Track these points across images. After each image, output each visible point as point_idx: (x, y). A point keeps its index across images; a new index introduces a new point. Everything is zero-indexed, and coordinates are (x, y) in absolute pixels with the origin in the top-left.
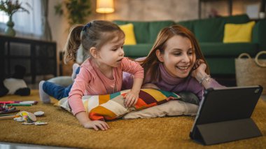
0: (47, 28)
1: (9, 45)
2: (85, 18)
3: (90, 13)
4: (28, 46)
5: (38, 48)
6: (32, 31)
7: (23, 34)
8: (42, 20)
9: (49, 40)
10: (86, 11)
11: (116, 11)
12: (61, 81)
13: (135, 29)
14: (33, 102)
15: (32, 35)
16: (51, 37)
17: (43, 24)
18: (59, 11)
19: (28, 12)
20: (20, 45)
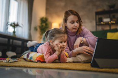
1: (13, 41)
18: (36, 29)
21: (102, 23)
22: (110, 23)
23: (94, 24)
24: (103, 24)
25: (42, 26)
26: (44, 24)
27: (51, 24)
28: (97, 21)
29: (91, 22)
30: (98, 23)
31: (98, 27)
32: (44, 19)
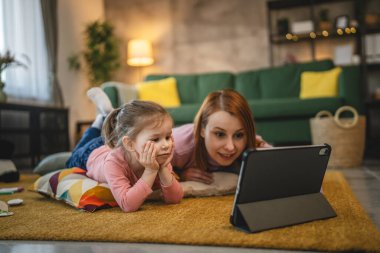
0: (56, 90)
2: (111, 73)
3: (118, 66)
4: (25, 115)
5: (43, 116)
6: (34, 93)
7: (21, 98)
8: (49, 78)
9: (59, 105)
10: (113, 64)
11: (157, 62)
12: (57, 160)
13: (178, 86)
14: (16, 189)
15: (34, 99)
16: (62, 101)
17: (50, 84)
18: (74, 64)
19: (26, 67)
20: (16, 114)
21: (289, 36)
22: (313, 35)
23: (265, 40)
24: (291, 41)
25: (96, 52)
26: (101, 47)
27: (124, 43)
28: (275, 31)
29: (254, 33)
30: (276, 39)
31: (276, 50)
32: (100, 30)
